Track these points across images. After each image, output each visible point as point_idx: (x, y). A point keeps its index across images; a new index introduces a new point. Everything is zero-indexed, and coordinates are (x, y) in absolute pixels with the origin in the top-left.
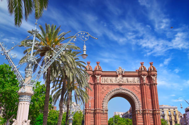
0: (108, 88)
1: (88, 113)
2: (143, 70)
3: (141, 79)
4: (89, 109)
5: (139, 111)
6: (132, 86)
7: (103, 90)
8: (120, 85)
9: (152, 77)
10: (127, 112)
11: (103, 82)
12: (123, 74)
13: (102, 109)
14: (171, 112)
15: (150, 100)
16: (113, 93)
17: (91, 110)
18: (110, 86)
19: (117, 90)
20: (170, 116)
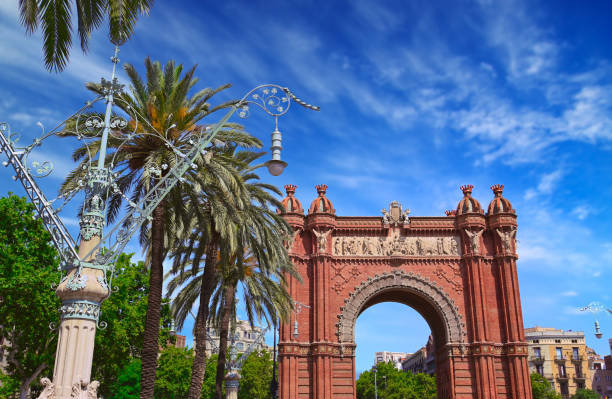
0: (355, 273)
1: (289, 356)
2: (470, 210)
3: (465, 243)
4: (295, 342)
5: (460, 347)
6: (433, 267)
7: (339, 280)
8: (396, 262)
9: (501, 234)
10: (419, 353)
11: (340, 254)
12: (405, 227)
13: (336, 343)
14: (564, 352)
15: (495, 311)
16: (372, 290)
17: (301, 347)
18: (361, 267)
19: (384, 278)
20: (561, 363)
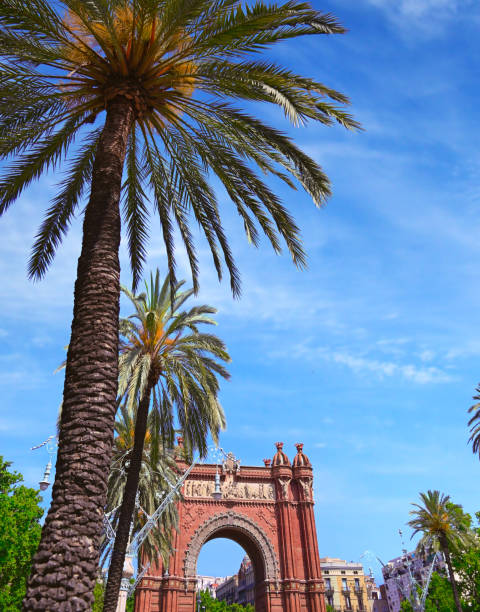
0: (200, 512)
1: (145, 590)
2: (282, 463)
3: (278, 489)
4: (151, 576)
5: (275, 583)
6: (256, 509)
7: (189, 519)
8: (230, 504)
9: (303, 484)
10: (232, 581)
11: (190, 496)
12: (238, 474)
13: (183, 578)
14: (349, 583)
15: (299, 550)
16: (212, 528)
17: (155, 580)
18: (204, 507)
19: (221, 518)
20: (346, 594)
